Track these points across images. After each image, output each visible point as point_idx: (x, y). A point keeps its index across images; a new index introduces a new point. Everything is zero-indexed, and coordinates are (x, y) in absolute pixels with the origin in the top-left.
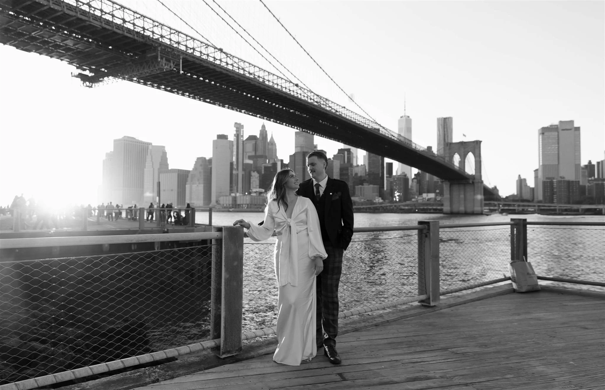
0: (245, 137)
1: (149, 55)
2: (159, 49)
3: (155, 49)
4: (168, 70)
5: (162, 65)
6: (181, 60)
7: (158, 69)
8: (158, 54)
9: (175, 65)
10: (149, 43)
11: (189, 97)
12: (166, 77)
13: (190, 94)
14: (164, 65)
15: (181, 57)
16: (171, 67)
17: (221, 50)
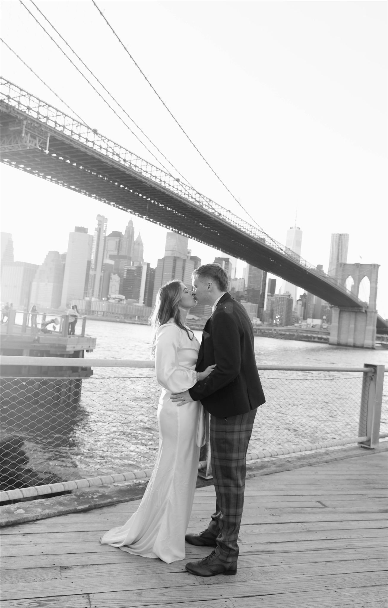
0: (108, 233)
1: (12, 129)
2: (25, 122)
3: (20, 122)
4: (32, 148)
5: (26, 142)
6: (48, 139)
7: (21, 146)
8: (22, 128)
9: (41, 143)
10: (13, 114)
11: (52, 180)
12: (28, 155)
13: (52, 177)
14: (28, 141)
15: (49, 135)
16: (36, 145)
17: (95, 132)
